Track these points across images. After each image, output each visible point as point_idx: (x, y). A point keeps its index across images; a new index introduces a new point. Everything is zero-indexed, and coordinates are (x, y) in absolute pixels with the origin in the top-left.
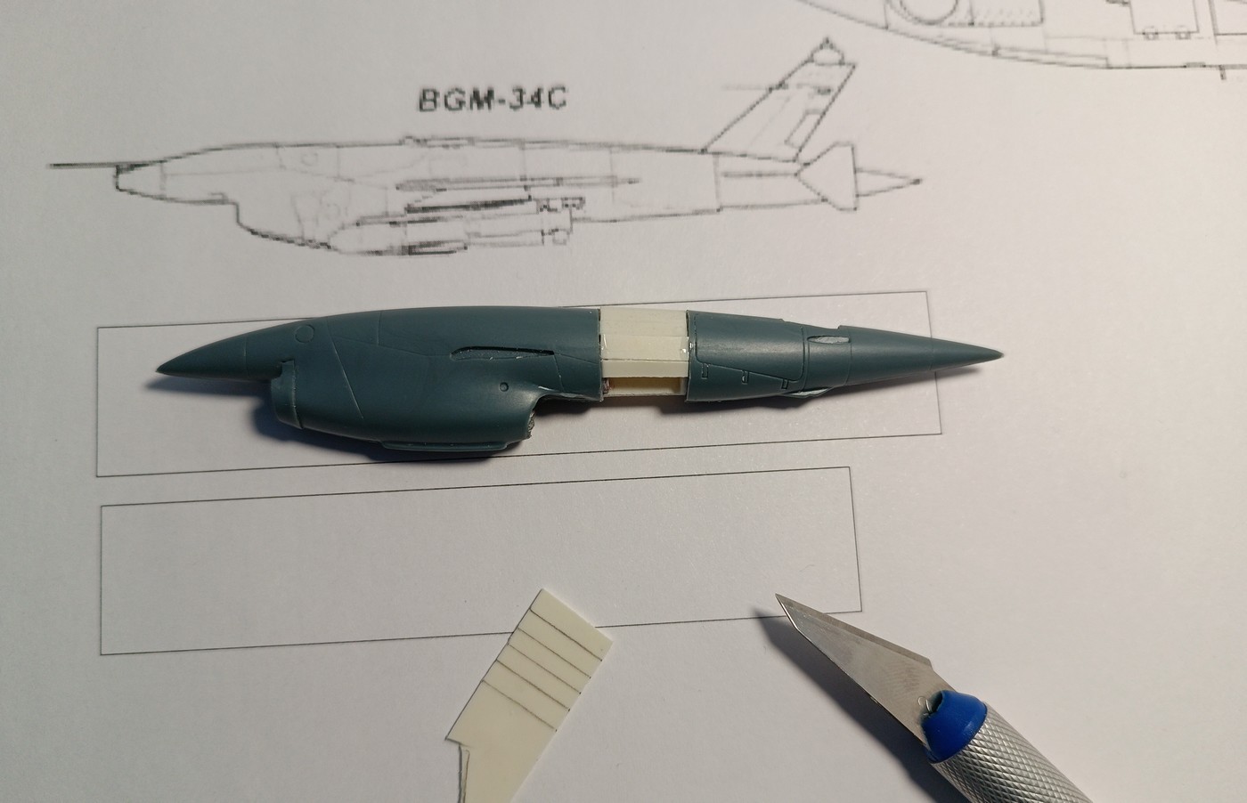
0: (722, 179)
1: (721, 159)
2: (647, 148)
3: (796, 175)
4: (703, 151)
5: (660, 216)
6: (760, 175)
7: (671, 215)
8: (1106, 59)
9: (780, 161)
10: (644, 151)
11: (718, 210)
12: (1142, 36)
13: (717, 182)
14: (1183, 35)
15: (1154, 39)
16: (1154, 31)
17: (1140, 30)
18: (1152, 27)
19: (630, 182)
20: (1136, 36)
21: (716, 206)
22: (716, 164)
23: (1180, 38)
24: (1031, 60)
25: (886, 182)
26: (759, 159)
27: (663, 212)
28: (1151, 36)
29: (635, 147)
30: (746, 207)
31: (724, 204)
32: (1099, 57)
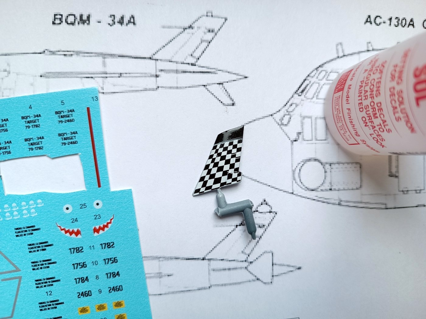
0: (212, 272)
1: (212, 262)
2: (177, 258)
3: (246, 268)
4: (203, 259)
5: (182, 291)
6: (229, 269)
7: (187, 291)
8: (386, 204)
9: (239, 261)
10: (175, 260)
11: (209, 287)
12: (402, 193)
13: (209, 274)
14: (418, 192)
15: (406, 194)
16: (406, 190)
17: (401, 190)
18: (406, 188)
19: (168, 276)
20: (399, 193)
21: (208, 286)
22: (209, 264)
23: (417, 193)
24: (354, 206)
25: (286, 269)
26: (229, 261)
27: (183, 289)
28: (405, 192)
29: (171, 258)
30: (222, 285)
31: (212, 284)
32: (383, 204)
